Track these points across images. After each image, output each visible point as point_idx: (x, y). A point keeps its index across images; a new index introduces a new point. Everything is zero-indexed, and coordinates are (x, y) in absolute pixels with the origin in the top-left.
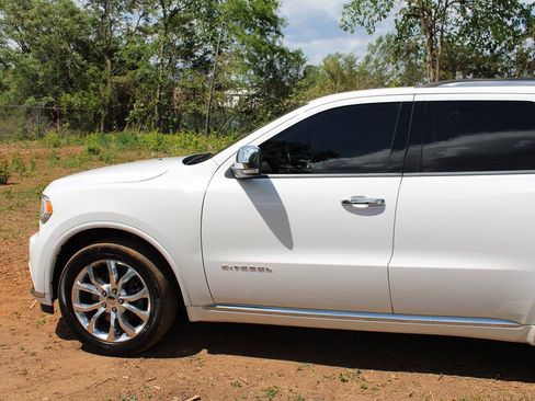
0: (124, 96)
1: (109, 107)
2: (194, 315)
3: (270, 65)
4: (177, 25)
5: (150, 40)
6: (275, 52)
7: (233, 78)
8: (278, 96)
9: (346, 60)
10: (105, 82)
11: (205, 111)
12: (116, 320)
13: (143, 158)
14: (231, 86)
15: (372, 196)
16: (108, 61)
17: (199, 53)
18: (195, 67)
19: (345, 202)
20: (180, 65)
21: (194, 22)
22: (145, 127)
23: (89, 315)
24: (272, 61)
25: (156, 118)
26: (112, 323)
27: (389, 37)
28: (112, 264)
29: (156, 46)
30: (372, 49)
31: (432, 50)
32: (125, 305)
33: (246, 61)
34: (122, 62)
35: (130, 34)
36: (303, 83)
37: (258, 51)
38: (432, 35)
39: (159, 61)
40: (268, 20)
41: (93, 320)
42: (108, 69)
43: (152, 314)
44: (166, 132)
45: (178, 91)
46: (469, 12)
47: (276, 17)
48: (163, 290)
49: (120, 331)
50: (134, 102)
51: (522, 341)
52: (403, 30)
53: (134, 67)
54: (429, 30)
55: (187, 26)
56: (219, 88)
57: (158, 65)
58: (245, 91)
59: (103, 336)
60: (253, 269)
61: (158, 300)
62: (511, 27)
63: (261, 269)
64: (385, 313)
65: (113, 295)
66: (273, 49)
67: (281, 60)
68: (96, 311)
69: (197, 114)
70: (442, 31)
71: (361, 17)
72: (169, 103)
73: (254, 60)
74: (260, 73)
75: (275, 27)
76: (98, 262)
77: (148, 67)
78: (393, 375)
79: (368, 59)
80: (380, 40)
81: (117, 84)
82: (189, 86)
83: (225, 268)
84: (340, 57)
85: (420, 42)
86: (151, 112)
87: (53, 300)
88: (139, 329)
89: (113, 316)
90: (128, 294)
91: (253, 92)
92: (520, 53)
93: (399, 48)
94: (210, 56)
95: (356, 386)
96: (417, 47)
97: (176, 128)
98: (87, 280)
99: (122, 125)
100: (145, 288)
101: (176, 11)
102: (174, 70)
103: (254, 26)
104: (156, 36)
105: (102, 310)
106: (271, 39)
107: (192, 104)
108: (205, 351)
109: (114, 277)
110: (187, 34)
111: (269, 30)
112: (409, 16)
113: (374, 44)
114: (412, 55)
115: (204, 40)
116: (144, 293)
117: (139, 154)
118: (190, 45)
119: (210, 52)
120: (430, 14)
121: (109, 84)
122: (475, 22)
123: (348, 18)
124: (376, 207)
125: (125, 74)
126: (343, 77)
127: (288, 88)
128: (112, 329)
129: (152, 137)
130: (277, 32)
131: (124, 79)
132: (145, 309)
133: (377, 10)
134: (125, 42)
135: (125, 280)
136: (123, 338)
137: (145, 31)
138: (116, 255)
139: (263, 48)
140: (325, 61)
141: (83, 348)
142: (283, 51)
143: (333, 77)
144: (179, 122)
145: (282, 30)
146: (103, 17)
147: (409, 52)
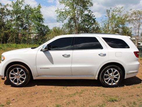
0: (7, 36)
1: (3, 38)
2: (34, 78)
3: (41, 29)
4: (19, 19)
5: (13, 23)
6: (42, 26)
7: (33, 32)
8: (43, 35)
9: (58, 28)
10: (2, 32)
11: (26, 39)
12: (19, 80)
13: (13, 50)
14: (32, 33)
15: (68, 54)
16: (3, 27)
17: (25, 26)
18: (23, 29)
19: (63, 55)
20: (20, 28)
21: (23, 19)
22: (12, 43)
23: (13, 79)
24: (41, 28)
25: (15, 41)
26: (18, 81)
27: (67, 23)
28: (18, 69)
29: (15, 24)
30: (63, 26)
31: (76, 26)
32: (21, 77)
33: (36, 28)
34: (6, 28)
35: (8, 21)
36: (48, 33)
37: (38, 26)
38: (76, 23)
39: (15, 28)
40: (41, 19)
41: (14, 80)
42: (3, 29)
43: (26, 78)
44: (17, 44)
45: (19, 34)
46: (83, 18)
47: (42, 18)
48: (28, 73)
49: (19, 82)
50: (9, 37)
51: (94, 79)
52: (70, 22)
53: (9, 29)
54: (75, 22)
55: (22, 20)
56: (30, 34)
57: (15, 29)
58: (35, 35)
59: (16, 84)
60: (46, 68)
61: (27, 75)
62: (91, 22)
63: (48, 68)
64: (70, 76)
65: (18, 75)
66: (42, 25)
67: (43, 28)
68: (14, 78)
69: (24, 40)
70: (78, 22)
71: (61, 19)
72: (18, 37)
73: (37, 28)
74: (39, 30)
75: (42, 20)
76: (15, 68)
77: (13, 29)
78: (72, 87)
79: (62, 28)
80: (65, 24)
81: (5, 33)
82: (22, 33)
83: (40, 68)
84: (56, 27)
85: (73, 24)
86: (13, 39)
87: (4, 77)
88: (23, 82)
89: (18, 79)
90: (21, 75)
91: (37, 35)
92: (93, 27)
93: (69, 26)
94: (27, 27)
95: (66, 89)
96: (73, 26)
97: (19, 43)
98: (12, 72)
99: (6, 42)
100: (25, 73)
101: (19, 16)
102: (19, 30)
103: (38, 20)
104: (14, 22)
105: (16, 78)
106: (41, 23)
107: (23, 37)
108: (36, 85)
109: (18, 71)
110: (22, 22)
111: (41, 21)
112: (71, 19)
113: (64, 25)
114: (72, 27)
115: (26, 23)
116: (24, 74)
117: (12, 49)
118: (23, 24)
119: (27, 26)
120: (75, 19)
121: (3, 33)
122: (84, 20)
123: (58, 19)
124: (69, 56)
125: (7, 30)
126: (57, 32)
127: (45, 34)
128: (18, 82)
129: (14, 45)
130: (43, 22)
131: (7, 32)
132: (25, 77)
133: (64, 18)
134: (7, 23)
135: (20, 72)
136: (20, 83)
137: (11, 21)
138: (19, 67)
139: (40, 25)
140: (53, 28)
141: (11, 86)
142: (44, 26)
143: (55, 32)
144: (20, 42)
145: (44, 21)
146: (1, 17)
147: (71, 27)
